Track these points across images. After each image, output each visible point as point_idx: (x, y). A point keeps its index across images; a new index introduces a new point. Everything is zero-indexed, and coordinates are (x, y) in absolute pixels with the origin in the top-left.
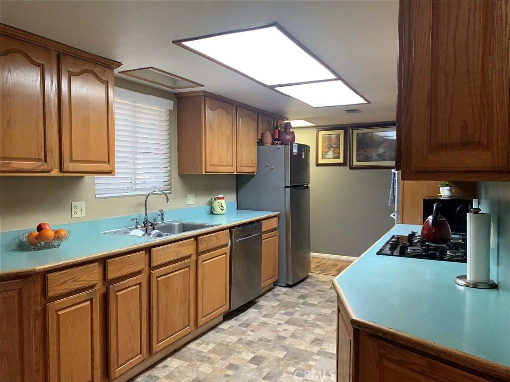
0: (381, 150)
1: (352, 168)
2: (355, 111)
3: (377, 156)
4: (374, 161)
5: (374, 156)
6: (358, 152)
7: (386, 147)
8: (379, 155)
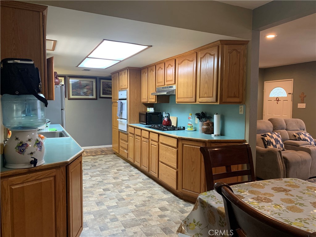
0: (85, 90)
1: (69, 99)
2: (89, 70)
3: (83, 93)
4: (81, 95)
5: (82, 93)
6: (73, 91)
7: (88, 89)
8: (84, 93)
